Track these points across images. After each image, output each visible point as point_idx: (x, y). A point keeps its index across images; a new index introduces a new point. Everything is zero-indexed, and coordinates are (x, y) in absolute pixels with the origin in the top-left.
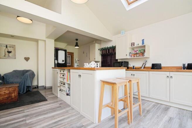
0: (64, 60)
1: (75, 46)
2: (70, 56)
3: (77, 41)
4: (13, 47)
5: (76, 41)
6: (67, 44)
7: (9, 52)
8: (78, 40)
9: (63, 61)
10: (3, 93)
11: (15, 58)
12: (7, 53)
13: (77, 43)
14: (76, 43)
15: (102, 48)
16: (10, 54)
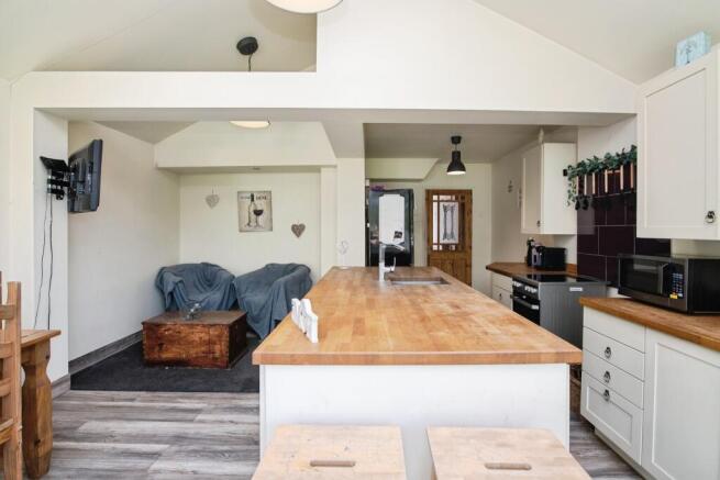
0: (403, 231)
1: (450, 169)
2: (457, 204)
3: (459, 147)
4: (267, 196)
5: (454, 148)
6: (436, 160)
7: (258, 213)
8: (462, 140)
9: (398, 235)
10: (197, 339)
11: (271, 230)
12: (253, 216)
13: (456, 156)
14: (454, 153)
15: (579, 165)
16: (260, 218)
